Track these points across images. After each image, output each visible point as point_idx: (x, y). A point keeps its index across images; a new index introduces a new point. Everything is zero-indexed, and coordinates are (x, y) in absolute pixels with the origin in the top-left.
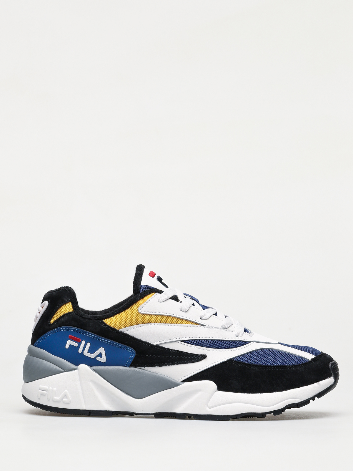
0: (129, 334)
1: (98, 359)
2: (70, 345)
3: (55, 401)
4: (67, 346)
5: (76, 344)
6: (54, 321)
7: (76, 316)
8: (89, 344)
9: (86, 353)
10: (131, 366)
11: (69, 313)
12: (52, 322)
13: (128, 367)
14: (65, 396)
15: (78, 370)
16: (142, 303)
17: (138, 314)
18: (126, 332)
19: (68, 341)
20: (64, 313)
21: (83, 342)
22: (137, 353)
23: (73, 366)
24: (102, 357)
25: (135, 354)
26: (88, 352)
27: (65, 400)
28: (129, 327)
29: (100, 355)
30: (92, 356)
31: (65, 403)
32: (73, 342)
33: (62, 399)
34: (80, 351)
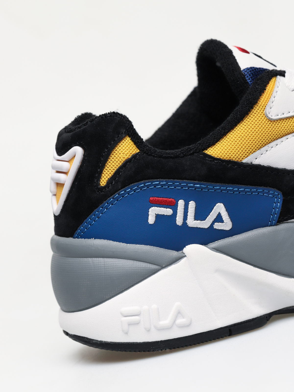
0: (262, 164)
1: (218, 226)
2: (158, 217)
3: (161, 329)
4: (151, 220)
5: (168, 212)
6: (107, 179)
7: (150, 157)
8: (192, 205)
9: (192, 222)
10: (280, 221)
11: (134, 156)
12: (103, 182)
13: (274, 226)
14: (179, 313)
15: (185, 258)
16: (267, 101)
17: (268, 122)
18: (256, 162)
19: (150, 210)
20: (124, 160)
21: (181, 203)
22: (284, 194)
23: (174, 254)
24: (222, 221)
25: (282, 198)
26: (196, 218)
27: (180, 321)
28: (258, 152)
29: (219, 219)
30: (205, 224)
31: (182, 327)
32: (162, 208)
33: (175, 322)
34: (179, 221)
